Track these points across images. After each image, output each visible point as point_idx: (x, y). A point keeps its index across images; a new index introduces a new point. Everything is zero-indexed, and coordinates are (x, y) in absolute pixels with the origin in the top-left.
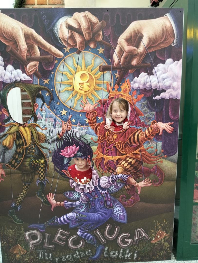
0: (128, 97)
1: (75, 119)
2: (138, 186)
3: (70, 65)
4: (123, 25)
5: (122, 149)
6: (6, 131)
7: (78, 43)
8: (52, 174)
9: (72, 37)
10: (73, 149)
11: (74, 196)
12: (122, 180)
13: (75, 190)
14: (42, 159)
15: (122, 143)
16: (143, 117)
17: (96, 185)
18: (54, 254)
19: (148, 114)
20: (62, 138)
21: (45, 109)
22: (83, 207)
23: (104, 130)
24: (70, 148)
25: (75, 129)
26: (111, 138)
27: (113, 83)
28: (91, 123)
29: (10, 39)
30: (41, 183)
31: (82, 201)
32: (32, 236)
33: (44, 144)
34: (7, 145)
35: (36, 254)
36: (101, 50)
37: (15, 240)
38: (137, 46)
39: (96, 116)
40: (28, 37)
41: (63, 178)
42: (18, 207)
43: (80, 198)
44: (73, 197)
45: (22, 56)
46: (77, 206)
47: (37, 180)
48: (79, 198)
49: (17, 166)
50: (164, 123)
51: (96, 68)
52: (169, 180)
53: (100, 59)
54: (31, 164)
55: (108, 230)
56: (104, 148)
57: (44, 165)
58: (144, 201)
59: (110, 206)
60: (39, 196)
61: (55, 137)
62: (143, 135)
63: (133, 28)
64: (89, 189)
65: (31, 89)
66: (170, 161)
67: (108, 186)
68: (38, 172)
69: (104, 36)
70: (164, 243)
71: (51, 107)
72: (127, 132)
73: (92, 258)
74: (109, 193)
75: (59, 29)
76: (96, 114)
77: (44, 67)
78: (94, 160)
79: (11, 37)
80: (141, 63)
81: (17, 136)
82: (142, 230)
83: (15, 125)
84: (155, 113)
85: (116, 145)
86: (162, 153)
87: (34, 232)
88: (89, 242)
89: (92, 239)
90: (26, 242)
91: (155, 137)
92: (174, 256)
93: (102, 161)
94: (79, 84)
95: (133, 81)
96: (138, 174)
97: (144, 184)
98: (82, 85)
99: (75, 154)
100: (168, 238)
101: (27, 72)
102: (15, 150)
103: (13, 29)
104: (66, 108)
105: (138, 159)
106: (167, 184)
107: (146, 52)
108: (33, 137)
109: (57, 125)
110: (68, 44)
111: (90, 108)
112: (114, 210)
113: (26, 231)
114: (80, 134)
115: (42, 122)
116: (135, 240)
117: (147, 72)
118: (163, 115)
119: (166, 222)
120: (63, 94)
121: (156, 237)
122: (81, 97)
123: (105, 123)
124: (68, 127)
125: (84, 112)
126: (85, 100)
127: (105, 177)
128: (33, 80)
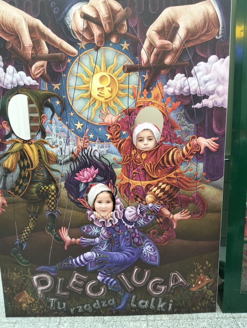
0: (160, 105)
1: (92, 134)
2: (173, 218)
3: (87, 65)
4: (153, 13)
5: (153, 172)
6: (7, 149)
7: (96, 37)
8: (65, 204)
9: (88, 29)
10: (91, 172)
11: (93, 231)
12: (154, 211)
13: (94, 223)
14: (52, 185)
15: (152, 164)
16: (180, 131)
17: (120, 217)
18: (69, 303)
19: (186, 127)
20: (77, 158)
21: (56, 121)
22: (104, 245)
23: (129, 147)
24: (87, 171)
25: (93, 147)
26: (139, 158)
27: (141, 88)
28: (113, 139)
29: (11, 34)
30: (52, 215)
31: (103, 238)
32: (41, 281)
33: (54, 165)
34: (9, 167)
35: (46, 303)
36: (125, 46)
37: (20, 285)
38: (172, 39)
39: (120, 130)
40: (32, 30)
41: (79, 208)
42: (24, 245)
43: (100, 234)
44: (91, 232)
45: (25, 54)
46: (97, 244)
47: (47, 211)
48: (99, 234)
49: (21, 193)
50: (206, 138)
51: (119, 68)
52: (212, 211)
53: (124, 57)
54: (39, 191)
55: (136, 274)
56: (130, 171)
57: (55, 191)
58: (182, 238)
59: (138, 244)
60: (49, 231)
61: (68, 157)
62: (179, 154)
63: (167, 17)
64: (111, 222)
65: (37, 96)
66: (214, 187)
67: (135, 219)
68: (48, 200)
69: (129, 27)
70: (207, 291)
71: (63, 119)
73: (116, 308)
74: (137, 228)
75: (71, 20)
76: (119, 128)
77: (53, 67)
78: (117, 185)
79: (12, 31)
80: (177, 61)
81: (21, 155)
82: (179, 274)
83: (18, 142)
85: (145, 166)
86: (204, 177)
87: (44, 276)
88: (112, 289)
90: (34, 288)
91: (195, 157)
92: (220, 308)
93: (127, 187)
94: (98, 88)
95: (166, 84)
96: (174, 204)
97: (181, 216)
98: (101, 91)
99: (93, 179)
100: (212, 285)
101: (32, 75)
102: (19, 173)
103: (14, 20)
104: (81, 120)
105: (174, 185)
106: (210, 216)
107: (183, 47)
108: (41, 156)
109: (71, 142)
110: (83, 38)
111: (112, 120)
112: (143, 249)
113: (34, 274)
114: (99, 153)
115: (52, 138)
116: (170, 286)
118: (205, 128)
119: (209, 264)
120: (78, 101)
121: (197, 282)
122: (101, 106)
123: (131, 139)
124: (85, 144)
125: (105, 125)
126: (106, 109)
127: (132, 207)
128: (40, 85)
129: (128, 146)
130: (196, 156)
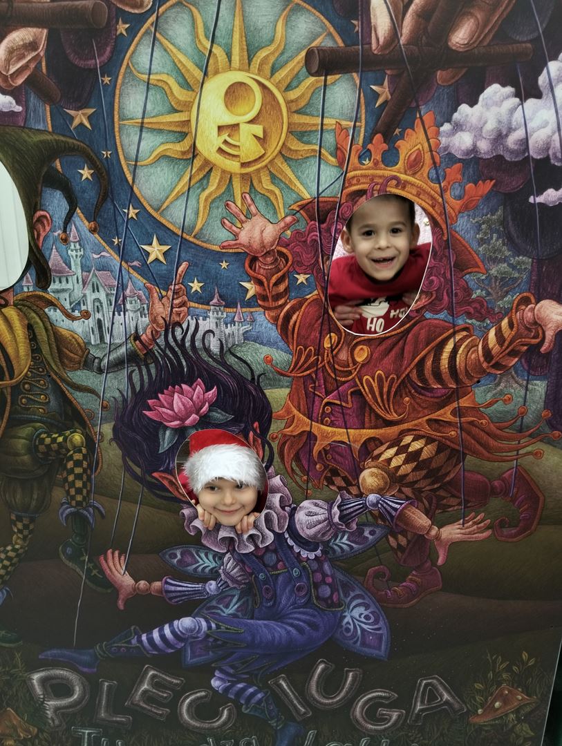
0: (424, 190)
1: (199, 278)
2: (438, 537)
3: (182, 45)
5: (386, 402)
8: (117, 486)
10: (194, 398)
11: (198, 562)
12: (381, 516)
13: (204, 542)
14: (75, 432)
15: (387, 378)
16: (484, 277)
17: (280, 527)
18: (131, 742)
19: (505, 265)
20: (150, 353)
21: (80, 235)
22: (231, 600)
23: (316, 325)
24: (182, 394)
25: (200, 322)
26: (345, 358)
27: (363, 129)
28: (265, 298)
30: (76, 516)
31: (229, 582)
32: (52, 686)
33: (79, 373)
35: (70, 740)
39: (288, 271)
41: (159, 501)
43: (221, 571)
44: (194, 566)
46: (211, 598)
47: (62, 504)
48: (217, 572)
51: (291, 58)
52: (558, 522)
53: (312, 18)
54: (36, 447)
55: (319, 678)
56: (317, 398)
57: (84, 450)
59: (329, 602)
60: (70, 558)
61: (123, 350)
62: (475, 350)
64: (254, 541)
67: (324, 535)
68: (65, 474)
70: (514, 726)
71: (105, 227)
72: (410, 335)
74: (330, 559)
76: (287, 261)
78: (273, 439)
82: (441, 683)
84: (533, 261)
85: (362, 384)
86: (543, 424)
87: (61, 675)
88: (250, 711)
89: (263, 705)
90: (35, 702)
93: (305, 443)
94: (220, 128)
95: (449, 120)
96: (444, 498)
97: (463, 531)
98: (229, 136)
99: (201, 417)
100: (532, 711)
104: (164, 234)
105: (448, 443)
106: (548, 534)
108: (37, 344)
109: (131, 303)
111: (264, 235)
112: (346, 614)
114: (221, 342)
115: (70, 289)
116: (413, 711)
117: (514, 83)
119: (529, 659)
120: (152, 170)
121: (490, 704)
122: (228, 186)
123: (323, 299)
124: (174, 310)
125: (240, 250)
126: (243, 199)
127: (317, 501)
128: (26, 112)
129: (314, 321)
130: (526, 359)
